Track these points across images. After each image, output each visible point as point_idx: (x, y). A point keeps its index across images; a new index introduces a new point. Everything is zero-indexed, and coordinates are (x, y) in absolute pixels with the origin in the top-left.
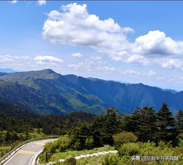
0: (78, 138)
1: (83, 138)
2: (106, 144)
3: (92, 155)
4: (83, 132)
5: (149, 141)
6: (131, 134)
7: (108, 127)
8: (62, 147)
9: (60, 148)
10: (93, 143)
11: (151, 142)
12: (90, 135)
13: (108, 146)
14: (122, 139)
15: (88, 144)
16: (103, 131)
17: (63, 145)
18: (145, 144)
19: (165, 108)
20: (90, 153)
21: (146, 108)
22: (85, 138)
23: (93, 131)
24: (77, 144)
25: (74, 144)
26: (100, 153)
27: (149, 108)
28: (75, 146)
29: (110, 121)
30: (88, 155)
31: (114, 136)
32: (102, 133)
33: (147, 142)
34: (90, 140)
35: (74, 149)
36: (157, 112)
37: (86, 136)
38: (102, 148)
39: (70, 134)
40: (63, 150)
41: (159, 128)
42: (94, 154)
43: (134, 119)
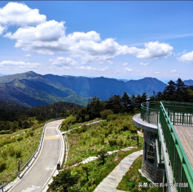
0: (80, 116)
1: (83, 116)
2: (97, 117)
3: (91, 124)
4: (82, 112)
5: (120, 113)
6: (110, 110)
7: (95, 108)
8: (73, 122)
9: (72, 123)
10: (89, 118)
11: (121, 113)
12: (86, 114)
13: (98, 118)
14: (106, 114)
15: (86, 118)
16: (93, 111)
17: (72, 121)
18: (118, 114)
19: (125, 95)
20: (90, 123)
21: (116, 96)
22: (84, 116)
23: (88, 111)
24: (80, 119)
25: (79, 120)
26: (95, 122)
27: (117, 95)
28: (79, 121)
29: (96, 105)
30: (89, 124)
31: (101, 113)
32: (92, 112)
33: (119, 113)
34: (87, 117)
35: (79, 123)
36: (121, 97)
37: (85, 115)
38: (95, 120)
39: (73, 115)
40: (73, 123)
41: (124, 106)
42: (92, 123)
43: (110, 102)
